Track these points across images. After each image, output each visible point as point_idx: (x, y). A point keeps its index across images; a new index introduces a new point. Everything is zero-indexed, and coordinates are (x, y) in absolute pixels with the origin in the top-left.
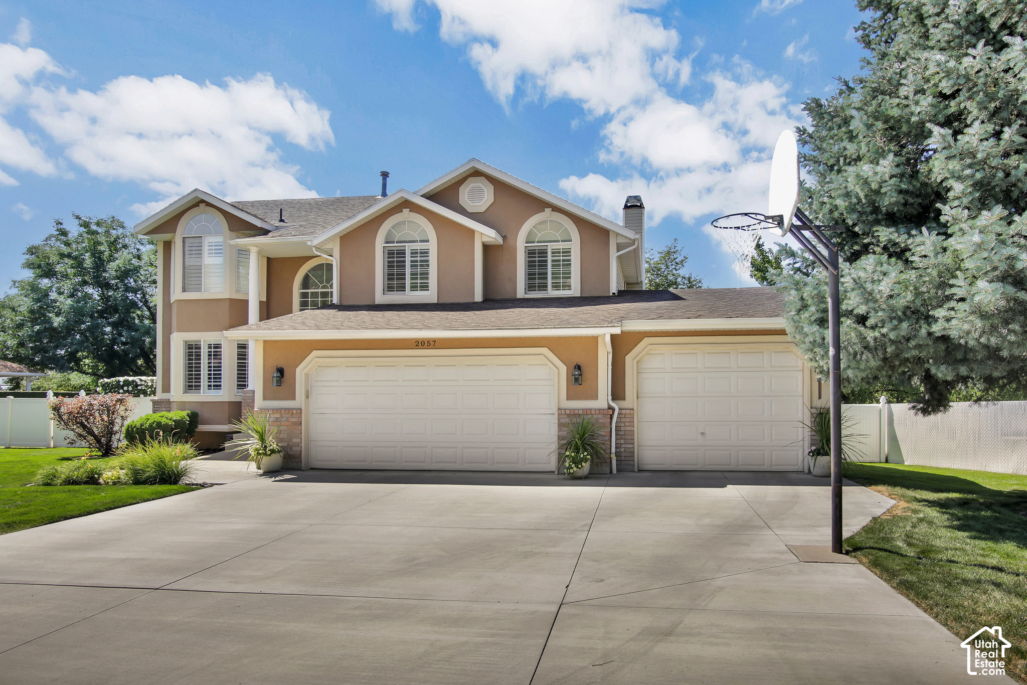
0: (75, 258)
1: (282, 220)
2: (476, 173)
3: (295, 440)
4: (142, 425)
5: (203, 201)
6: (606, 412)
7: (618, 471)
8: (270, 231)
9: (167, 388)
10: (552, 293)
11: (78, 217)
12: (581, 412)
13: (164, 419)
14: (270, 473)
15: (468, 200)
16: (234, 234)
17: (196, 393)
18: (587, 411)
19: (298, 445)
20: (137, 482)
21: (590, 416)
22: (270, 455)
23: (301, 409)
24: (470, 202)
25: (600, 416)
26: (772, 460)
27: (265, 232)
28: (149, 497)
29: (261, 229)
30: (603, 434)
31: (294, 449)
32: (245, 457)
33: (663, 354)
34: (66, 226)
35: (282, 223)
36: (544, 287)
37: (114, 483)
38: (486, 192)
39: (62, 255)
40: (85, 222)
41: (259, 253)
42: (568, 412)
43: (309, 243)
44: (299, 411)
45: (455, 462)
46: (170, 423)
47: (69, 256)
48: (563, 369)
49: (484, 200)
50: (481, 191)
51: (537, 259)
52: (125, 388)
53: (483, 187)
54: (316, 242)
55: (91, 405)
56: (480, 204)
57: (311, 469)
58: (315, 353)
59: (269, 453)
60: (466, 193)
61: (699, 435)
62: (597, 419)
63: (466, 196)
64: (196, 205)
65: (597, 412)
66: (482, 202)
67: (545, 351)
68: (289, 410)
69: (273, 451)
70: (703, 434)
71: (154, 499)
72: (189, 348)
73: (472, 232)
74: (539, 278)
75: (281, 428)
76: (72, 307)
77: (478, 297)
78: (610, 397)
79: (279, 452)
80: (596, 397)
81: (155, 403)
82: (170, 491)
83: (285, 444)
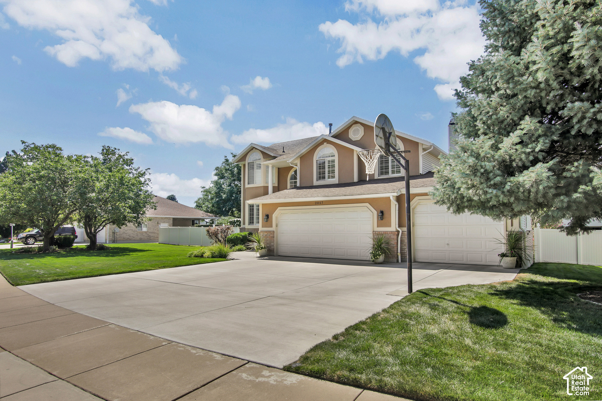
0: (231, 170)
1: (284, 152)
2: (356, 122)
3: (272, 244)
4: (231, 237)
5: (254, 148)
6: (394, 233)
7: (402, 261)
8: (276, 157)
9: (244, 224)
10: (391, 175)
11: (232, 154)
12: (383, 233)
13: (239, 235)
14: (262, 256)
15: (353, 135)
16: (265, 160)
17: (252, 225)
18: (385, 233)
19: (273, 246)
20: (213, 257)
21: (387, 235)
22: (261, 249)
23: (274, 231)
24: (353, 136)
25: (391, 235)
26: (486, 260)
27: (274, 158)
28: (210, 262)
29: (274, 157)
30: (393, 243)
31: (272, 247)
32: (253, 250)
33: (427, 204)
34: (228, 158)
35: (283, 153)
36: (387, 173)
37: (207, 257)
38: (360, 131)
39: (226, 170)
40: (234, 155)
41: (273, 167)
42: (377, 233)
43: (288, 162)
44: (273, 232)
45: (332, 255)
46: (241, 237)
47: (228, 170)
48: (375, 213)
49: (360, 134)
50: (358, 130)
51: (384, 159)
52: (237, 223)
53: (359, 129)
54: (290, 161)
55: (218, 230)
56: (358, 136)
57: (279, 256)
58: (279, 208)
59: (260, 248)
60: (352, 132)
61: (446, 245)
62: (390, 236)
63: (352, 133)
64: (252, 149)
65: (390, 233)
66: (359, 135)
67: (367, 204)
68: (270, 231)
69: (262, 248)
70: (448, 244)
71: (211, 262)
72: (251, 207)
73: (352, 150)
74: (385, 169)
75: (267, 239)
76: (229, 190)
77: (356, 180)
78: (397, 226)
79: (265, 248)
80: (390, 226)
81: (240, 229)
82: (219, 260)
83: (268, 245)
